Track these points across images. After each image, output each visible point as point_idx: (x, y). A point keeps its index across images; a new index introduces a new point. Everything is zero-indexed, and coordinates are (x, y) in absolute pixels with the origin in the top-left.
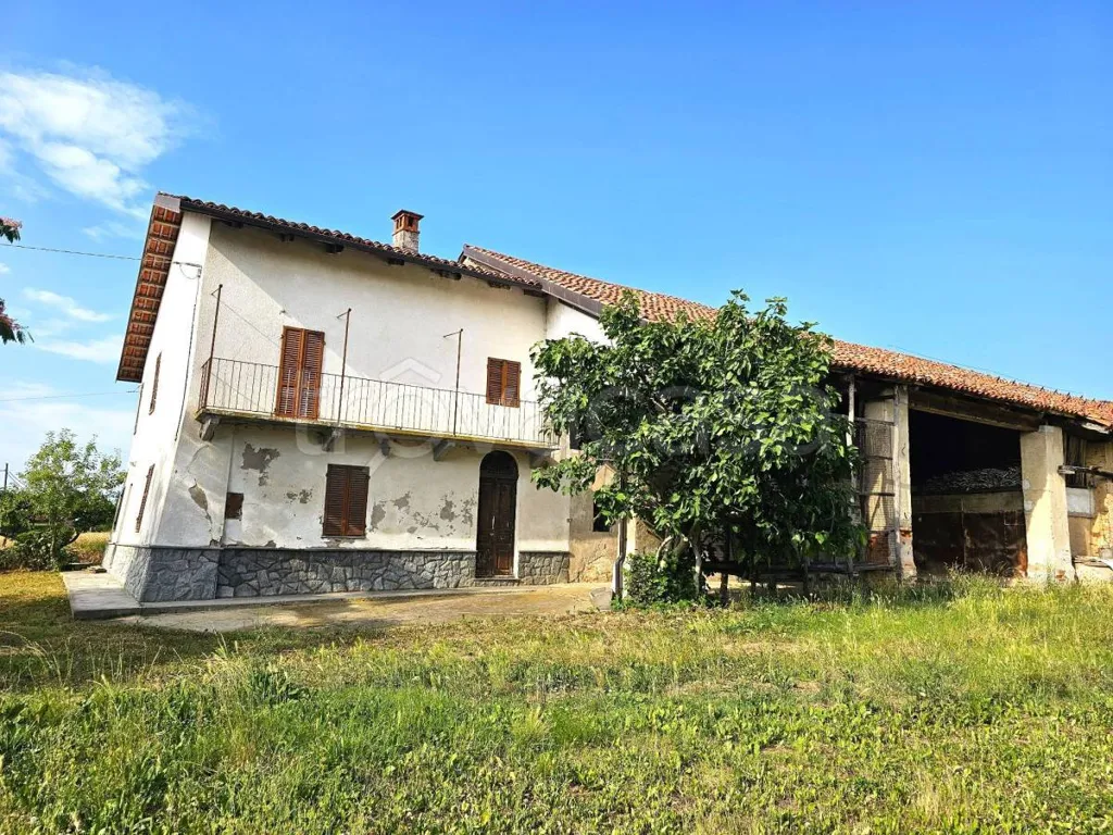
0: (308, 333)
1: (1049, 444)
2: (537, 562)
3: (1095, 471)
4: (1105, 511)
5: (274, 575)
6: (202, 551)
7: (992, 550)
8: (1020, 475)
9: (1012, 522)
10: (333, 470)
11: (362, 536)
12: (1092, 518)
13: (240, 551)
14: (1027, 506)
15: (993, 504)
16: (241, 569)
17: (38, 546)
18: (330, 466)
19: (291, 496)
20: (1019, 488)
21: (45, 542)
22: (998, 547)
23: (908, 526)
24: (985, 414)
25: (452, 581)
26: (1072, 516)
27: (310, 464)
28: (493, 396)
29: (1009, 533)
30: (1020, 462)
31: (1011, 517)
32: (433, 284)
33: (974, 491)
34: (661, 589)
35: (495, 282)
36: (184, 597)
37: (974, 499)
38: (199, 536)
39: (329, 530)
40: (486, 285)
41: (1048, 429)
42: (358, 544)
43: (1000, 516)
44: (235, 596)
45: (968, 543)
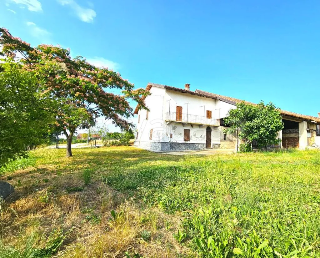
0: (180, 107)
1: (305, 124)
2: (215, 145)
3: (312, 130)
4: (313, 137)
5: (177, 147)
6: (168, 143)
7: (292, 144)
8: (298, 130)
9: (296, 139)
10: (185, 130)
11: (189, 141)
12: (311, 138)
13: (173, 143)
14: (300, 136)
15: (293, 135)
16: (173, 146)
17: (125, 142)
18: (184, 129)
19: (179, 134)
20: (298, 133)
21: (126, 141)
22: (293, 143)
23: (281, 139)
24: (294, 119)
25: (203, 148)
26: (308, 138)
27: (181, 129)
28: (207, 117)
29: (296, 141)
30: (298, 128)
31: (296, 138)
32: (198, 98)
33: (289, 133)
34: (246, 150)
35: (207, 97)
36: (166, 150)
37: (288, 134)
38: (167, 140)
39: (185, 140)
40: (206, 97)
41: (305, 122)
42: (189, 142)
43: (294, 138)
44: (172, 150)
45: (287, 142)
